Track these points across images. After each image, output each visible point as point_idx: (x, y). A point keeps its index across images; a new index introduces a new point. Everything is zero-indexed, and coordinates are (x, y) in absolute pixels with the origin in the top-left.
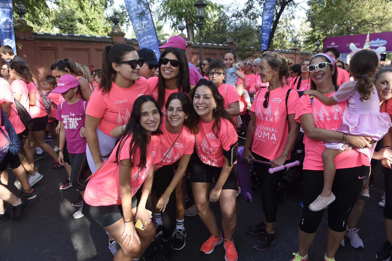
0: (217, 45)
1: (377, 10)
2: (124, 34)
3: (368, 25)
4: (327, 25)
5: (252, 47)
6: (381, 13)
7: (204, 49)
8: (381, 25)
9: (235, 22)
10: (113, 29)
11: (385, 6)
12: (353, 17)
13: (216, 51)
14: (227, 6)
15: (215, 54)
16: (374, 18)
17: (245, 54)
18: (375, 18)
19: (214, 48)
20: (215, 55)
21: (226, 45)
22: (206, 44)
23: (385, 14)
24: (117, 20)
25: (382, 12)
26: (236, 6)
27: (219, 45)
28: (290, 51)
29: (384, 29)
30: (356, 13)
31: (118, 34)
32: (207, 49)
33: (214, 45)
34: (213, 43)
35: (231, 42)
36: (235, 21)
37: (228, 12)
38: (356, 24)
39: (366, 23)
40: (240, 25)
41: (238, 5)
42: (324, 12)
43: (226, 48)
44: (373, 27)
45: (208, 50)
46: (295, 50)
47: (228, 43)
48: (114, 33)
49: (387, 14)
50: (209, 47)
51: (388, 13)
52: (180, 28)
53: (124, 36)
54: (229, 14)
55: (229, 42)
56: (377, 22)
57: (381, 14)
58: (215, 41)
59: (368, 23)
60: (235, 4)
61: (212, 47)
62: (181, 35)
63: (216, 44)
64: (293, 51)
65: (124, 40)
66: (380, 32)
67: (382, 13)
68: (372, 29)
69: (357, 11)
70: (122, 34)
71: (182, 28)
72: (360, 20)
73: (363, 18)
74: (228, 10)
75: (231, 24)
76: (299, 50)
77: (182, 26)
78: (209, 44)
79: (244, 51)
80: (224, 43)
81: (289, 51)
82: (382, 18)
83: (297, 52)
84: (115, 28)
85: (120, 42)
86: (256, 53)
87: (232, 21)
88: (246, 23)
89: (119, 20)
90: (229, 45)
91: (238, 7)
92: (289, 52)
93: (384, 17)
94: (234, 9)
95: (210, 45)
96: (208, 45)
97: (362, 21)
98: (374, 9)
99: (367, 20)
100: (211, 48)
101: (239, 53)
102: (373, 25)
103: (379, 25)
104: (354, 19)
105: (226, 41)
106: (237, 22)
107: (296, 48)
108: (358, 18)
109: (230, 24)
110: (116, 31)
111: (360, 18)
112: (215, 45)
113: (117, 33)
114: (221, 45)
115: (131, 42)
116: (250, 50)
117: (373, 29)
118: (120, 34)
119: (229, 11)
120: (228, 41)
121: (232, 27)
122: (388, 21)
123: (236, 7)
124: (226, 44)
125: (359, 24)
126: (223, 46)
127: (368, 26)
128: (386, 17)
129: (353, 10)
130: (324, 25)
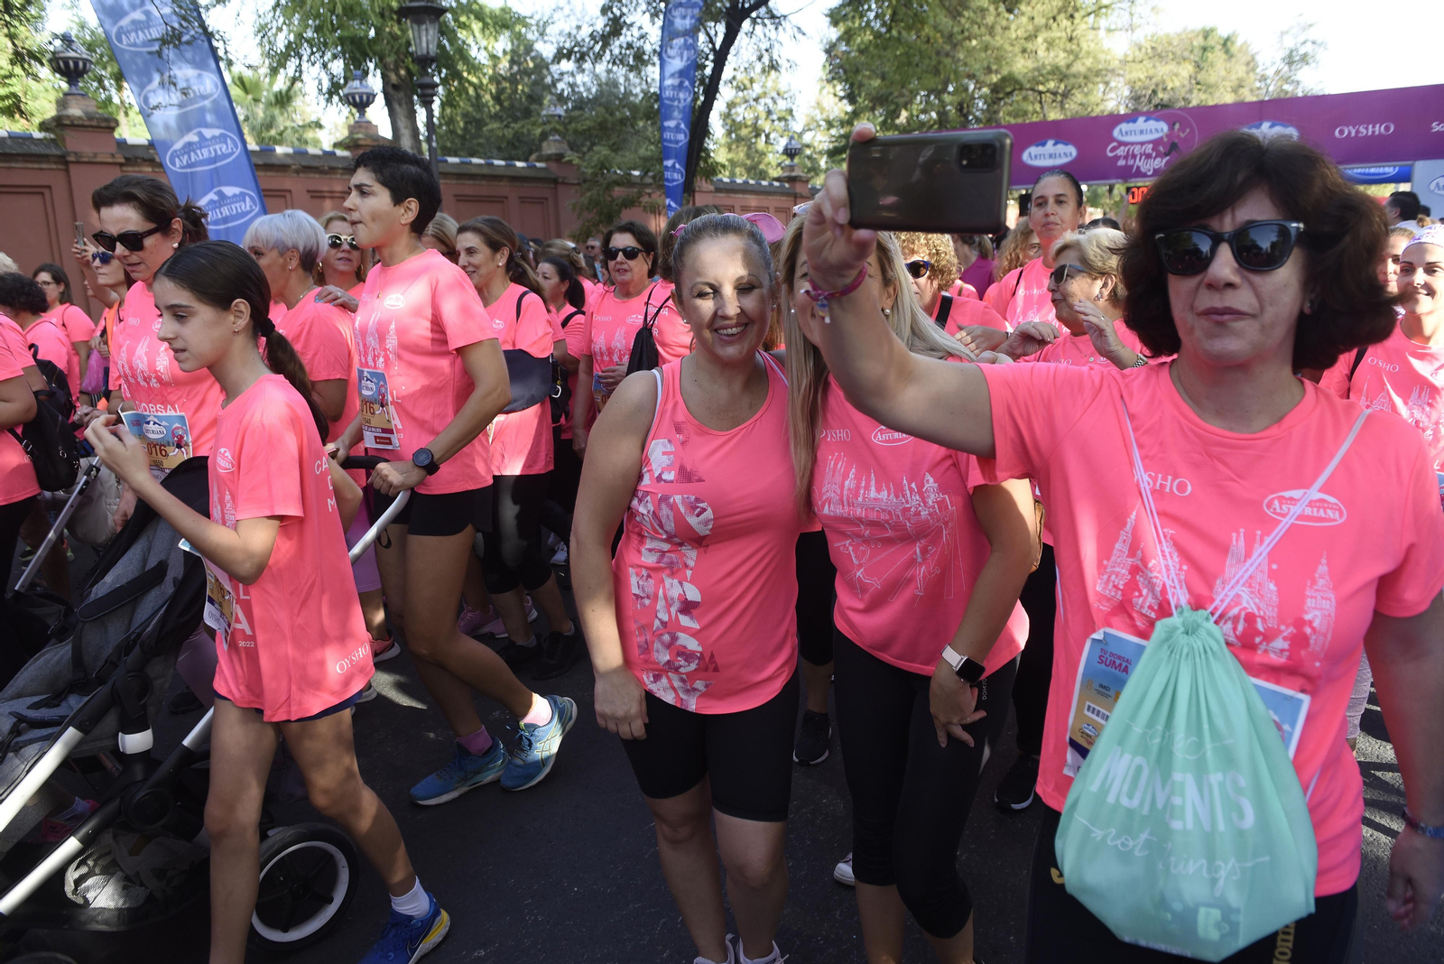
0: (507, 166)
1: (1050, 44)
2: (113, 124)
3: (1024, 92)
4: (891, 94)
5: (636, 173)
6: (1062, 55)
7: (454, 182)
8: (1066, 95)
9: (571, 80)
10: (62, 103)
11: (1073, 31)
12: (977, 66)
13: (504, 188)
14: (537, 17)
15: (501, 200)
16: (1037, 69)
17: (611, 196)
18: (1044, 72)
19: (495, 177)
20: (502, 202)
21: (539, 165)
22: (462, 163)
23: (1072, 57)
24: (76, 64)
25: (1065, 51)
26: (572, 17)
27: (515, 165)
28: (776, 184)
29: (1072, 107)
30: (983, 55)
31: (86, 123)
32: (469, 179)
33: (492, 164)
34: (488, 158)
35: (556, 154)
36: (573, 75)
37: (545, 42)
38: (985, 90)
39: (1017, 87)
40: (594, 90)
41: (579, 16)
42: (877, 46)
43: (542, 175)
44: (1041, 102)
45: (471, 182)
46: (792, 180)
47: (548, 159)
48: (68, 117)
49: (1077, 57)
50: (474, 171)
51: (1081, 56)
52: (354, 98)
53: (113, 129)
54: (546, 50)
55: (549, 152)
56: (1052, 85)
57: (1061, 59)
58: (499, 149)
59: (1021, 89)
60: (567, 11)
61: (486, 171)
62: (360, 127)
63: (502, 163)
64: (787, 185)
65: (113, 149)
66: (1062, 117)
67: (1065, 55)
68: (1038, 107)
69: (986, 48)
70: (104, 124)
71: (361, 98)
72: (995, 78)
73: (1005, 72)
74: (542, 34)
75: (560, 86)
76: (807, 181)
77: (360, 91)
78: (475, 160)
79: (609, 187)
80: (534, 157)
81: (771, 185)
82: (1064, 70)
83: (799, 188)
84: (69, 97)
85: (95, 155)
86: (649, 195)
87: (562, 74)
88: (615, 84)
89: (85, 65)
90: (553, 166)
91: (580, 23)
92: (772, 189)
93: (1068, 66)
94: (567, 31)
95: (480, 165)
96: (470, 163)
97: (1004, 79)
98: (1040, 39)
99: (1020, 77)
100: (483, 177)
101: (588, 194)
102: (1041, 93)
103: (1055, 94)
104: (978, 74)
105: (539, 149)
106: (580, 79)
107: (794, 174)
108: (989, 70)
109: (554, 84)
110: (75, 111)
111: (997, 72)
112: (499, 166)
113: (80, 118)
114: (519, 164)
115: (146, 157)
116: (627, 181)
117: (1042, 108)
118: (94, 123)
119: (546, 38)
120: (550, 148)
121: (561, 98)
122: (1081, 80)
123: (574, 25)
124: (539, 160)
125: (995, 89)
126: (528, 167)
127: (1025, 99)
128: (1078, 67)
129: (974, 42)
130: (883, 91)
